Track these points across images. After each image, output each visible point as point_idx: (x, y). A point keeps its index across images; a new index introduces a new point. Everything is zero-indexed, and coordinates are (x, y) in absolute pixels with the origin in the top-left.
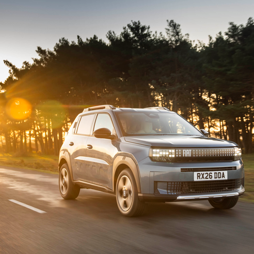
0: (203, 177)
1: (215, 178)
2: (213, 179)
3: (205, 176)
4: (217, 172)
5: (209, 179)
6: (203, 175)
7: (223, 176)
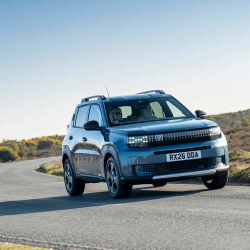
0: (176, 157)
1: (188, 158)
2: (186, 159)
3: (177, 157)
4: (190, 152)
5: (182, 159)
6: (175, 156)
7: (197, 155)
